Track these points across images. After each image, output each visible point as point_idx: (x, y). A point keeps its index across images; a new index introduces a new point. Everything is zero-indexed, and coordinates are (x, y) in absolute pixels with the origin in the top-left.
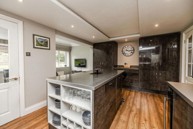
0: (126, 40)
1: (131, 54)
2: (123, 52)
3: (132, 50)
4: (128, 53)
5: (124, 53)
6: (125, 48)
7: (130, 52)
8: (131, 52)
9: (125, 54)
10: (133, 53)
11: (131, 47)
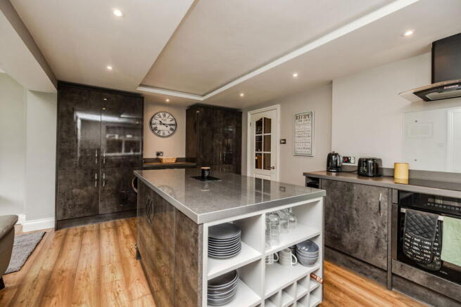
0: (168, 100)
1: (171, 132)
2: (154, 126)
3: (172, 125)
4: (165, 130)
5: (156, 129)
6: (156, 116)
7: (169, 127)
8: (171, 129)
9: (156, 132)
10: (174, 131)
11: (171, 117)
